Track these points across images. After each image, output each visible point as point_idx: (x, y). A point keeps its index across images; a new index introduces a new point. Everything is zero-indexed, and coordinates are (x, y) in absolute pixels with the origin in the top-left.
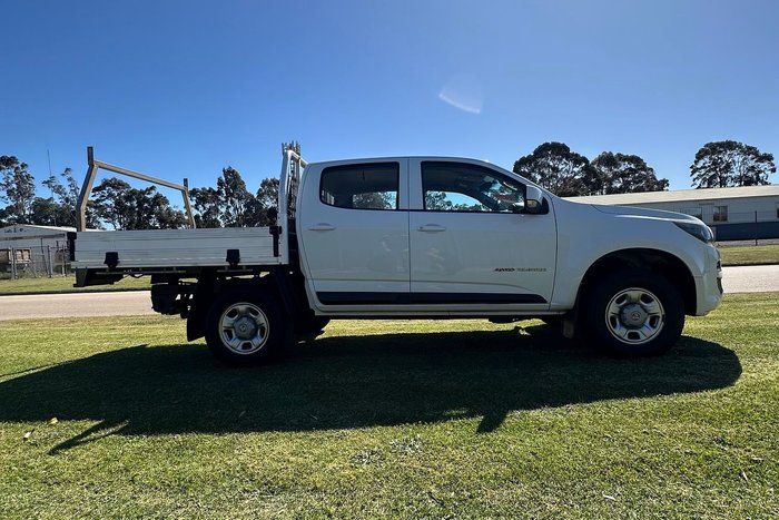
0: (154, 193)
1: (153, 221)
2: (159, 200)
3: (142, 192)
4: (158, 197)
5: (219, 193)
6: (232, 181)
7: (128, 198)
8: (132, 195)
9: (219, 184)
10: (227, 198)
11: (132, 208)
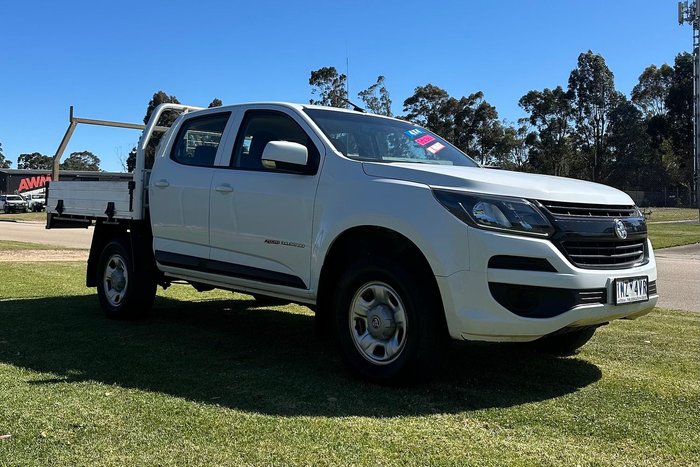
0: (478, 102)
1: (475, 142)
2: (486, 112)
3: (463, 101)
4: (484, 107)
5: (570, 95)
6: (590, 76)
7: (444, 111)
8: (449, 106)
9: (572, 80)
10: (580, 104)
11: (448, 124)
